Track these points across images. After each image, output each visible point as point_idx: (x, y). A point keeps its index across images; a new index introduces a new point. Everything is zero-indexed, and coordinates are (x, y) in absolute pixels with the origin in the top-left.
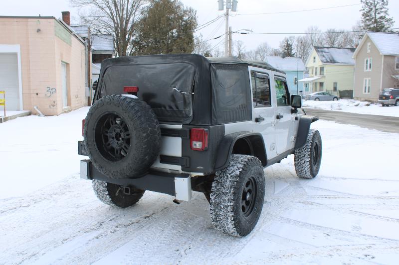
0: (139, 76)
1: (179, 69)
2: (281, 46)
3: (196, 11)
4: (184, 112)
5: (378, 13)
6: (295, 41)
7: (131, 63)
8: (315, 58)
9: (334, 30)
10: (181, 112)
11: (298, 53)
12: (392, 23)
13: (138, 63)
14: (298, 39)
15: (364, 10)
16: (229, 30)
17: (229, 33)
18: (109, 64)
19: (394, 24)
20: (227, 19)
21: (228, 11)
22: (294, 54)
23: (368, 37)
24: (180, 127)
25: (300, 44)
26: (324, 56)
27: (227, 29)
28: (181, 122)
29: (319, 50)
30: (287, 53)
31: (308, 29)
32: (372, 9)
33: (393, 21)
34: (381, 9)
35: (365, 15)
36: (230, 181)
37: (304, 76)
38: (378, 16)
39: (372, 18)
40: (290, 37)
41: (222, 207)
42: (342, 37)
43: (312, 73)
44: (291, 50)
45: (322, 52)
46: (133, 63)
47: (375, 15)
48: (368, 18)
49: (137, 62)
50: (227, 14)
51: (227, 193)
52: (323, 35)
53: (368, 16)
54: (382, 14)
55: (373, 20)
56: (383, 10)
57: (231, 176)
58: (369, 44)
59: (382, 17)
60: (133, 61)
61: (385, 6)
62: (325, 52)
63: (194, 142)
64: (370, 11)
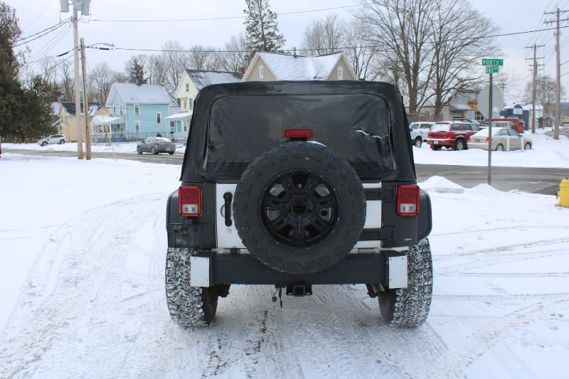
0: (289, 112)
1: (360, 104)
2: (127, 69)
3: (14, 10)
4: (380, 164)
5: (266, 28)
6: (147, 61)
7: (268, 92)
8: (187, 86)
9: (200, 47)
10: (375, 164)
11: (152, 78)
12: (282, 41)
13: (283, 92)
14: (152, 59)
15: (248, 22)
16: (79, 44)
17: (81, 48)
18: (221, 93)
19: (285, 42)
20: (76, 27)
21: (76, 14)
22: (146, 80)
23: (260, 57)
24: (379, 185)
25: (154, 65)
26: (200, 83)
27: (76, 42)
28: (380, 179)
29: (193, 74)
30: (137, 77)
31: (166, 45)
32: (258, 22)
33: (284, 38)
34: (268, 23)
35: (250, 29)
36: (421, 253)
37: (169, 111)
38: (266, 32)
39: (259, 34)
40: (140, 56)
41: (417, 290)
42: (211, 57)
43: (185, 107)
44: (142, 73)
45: (197, 76)
46: (273, 92)
47: (262, 30)
48: (253, 33)
49: (280, 91)
50: (75, 19)
51: (422, 270)
52: (186, 54)
53: (254, 31)
54: (271, 30)
55: (260, 36)
56: (270, 25)
57: (420, 247)
58: (261, 67)
59: (270, 33)
60: (272, 89)
61: (274, 20)
62: (201, 78)
63: (402, 205)
64: (255, 25)
